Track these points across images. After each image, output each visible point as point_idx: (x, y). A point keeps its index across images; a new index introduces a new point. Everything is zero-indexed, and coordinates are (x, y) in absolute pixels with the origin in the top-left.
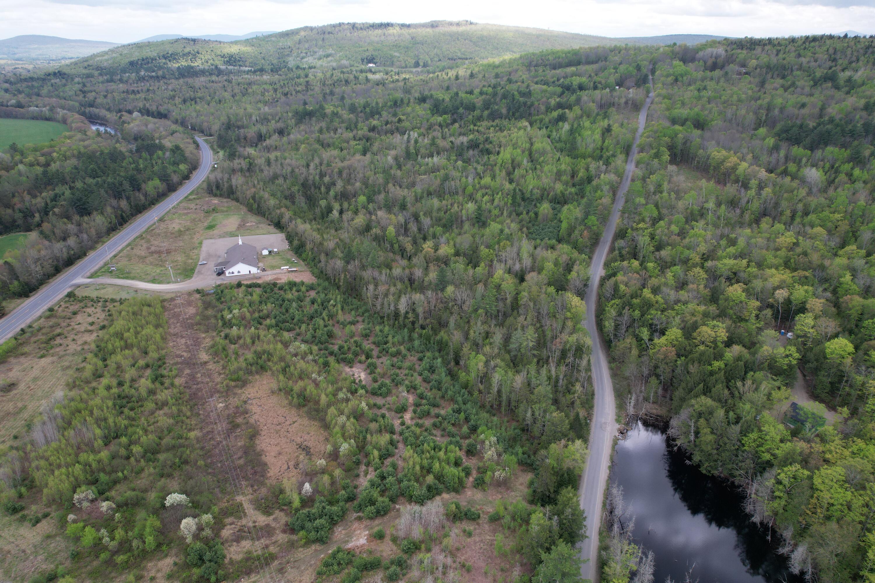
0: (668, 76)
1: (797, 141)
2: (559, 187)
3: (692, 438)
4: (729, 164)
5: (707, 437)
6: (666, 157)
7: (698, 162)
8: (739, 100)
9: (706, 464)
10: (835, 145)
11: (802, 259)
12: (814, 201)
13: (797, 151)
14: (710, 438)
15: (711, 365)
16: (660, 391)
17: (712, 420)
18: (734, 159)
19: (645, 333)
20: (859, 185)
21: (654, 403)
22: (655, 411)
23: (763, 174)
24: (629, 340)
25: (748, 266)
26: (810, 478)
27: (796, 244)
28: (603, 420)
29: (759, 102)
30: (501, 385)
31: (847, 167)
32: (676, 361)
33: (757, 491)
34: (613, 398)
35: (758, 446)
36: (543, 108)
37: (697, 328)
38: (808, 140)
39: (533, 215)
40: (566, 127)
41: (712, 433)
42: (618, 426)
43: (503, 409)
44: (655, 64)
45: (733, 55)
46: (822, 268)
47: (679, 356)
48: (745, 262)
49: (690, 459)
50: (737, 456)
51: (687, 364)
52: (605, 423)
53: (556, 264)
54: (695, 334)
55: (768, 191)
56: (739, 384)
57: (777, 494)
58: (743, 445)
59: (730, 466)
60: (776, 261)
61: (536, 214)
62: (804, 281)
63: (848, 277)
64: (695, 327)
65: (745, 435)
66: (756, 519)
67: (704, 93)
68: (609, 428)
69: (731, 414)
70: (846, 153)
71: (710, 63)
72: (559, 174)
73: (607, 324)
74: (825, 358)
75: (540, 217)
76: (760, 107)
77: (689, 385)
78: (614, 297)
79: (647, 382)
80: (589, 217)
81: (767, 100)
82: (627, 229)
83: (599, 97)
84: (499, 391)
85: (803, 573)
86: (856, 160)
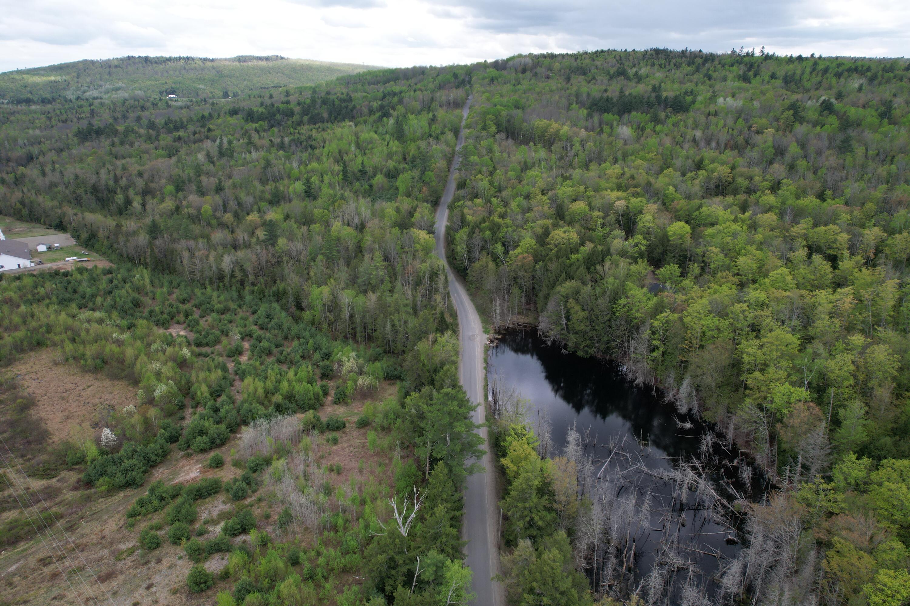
0: (484, 79)
1: (606, 110)
2: (391, 164)
3: (564, 322)
4: (552, 130)
6: (494, 129)
7: (524, 136)
8: (551, 91)
9: (584, 344)
10: (637, 110)
11: (631, 182)
12: (630, 148)
13: (607, 117)
18: (555, 126)
19: (499, 248)
20: (663, 135)
23: (583, 133)
24: (484, 260)
27: (623, 174)
28: (471, 334)
29: (568, 91)
30: (352, 309)
31: (650, 125)
32: (535, 267)
33: (635, 349)
34: (478, 316)
35: (628, 311)
36: (366, 111)
37: (549, 234)
38: (615, 109)
39: (367, 187)
40: (392, 121)
42: (486, 336)
43: (358, 335)
44: (469, 75)
45: (538, 63)
46: (649, 184)
47: (536, 262)
48: (582, 188)
49: (565, 347)
52: (473, 336)
53: (398, 210)
54: (548, 239)
55: (590, 145)
59: (605, 339)
60: (610, 185)
61: (371, 186)
62: (636, 195)
63: (672, 189)
64: (547, 233)
66: (640, 381)
67: (519, 87)
68: (478, 339)
70: (648, 117)
71: (520, 69)
72: (390, 156)
73: (459, 248)
75: (375, 188)
76: (570, 94)
78: (462, 227)
79: (509, 293)
80: (426, 173)
81: (575, 88)
82: (466, 181)
83: (421, 97)
84: (352, 316)
85: (690, 410)
86: (656, 120)
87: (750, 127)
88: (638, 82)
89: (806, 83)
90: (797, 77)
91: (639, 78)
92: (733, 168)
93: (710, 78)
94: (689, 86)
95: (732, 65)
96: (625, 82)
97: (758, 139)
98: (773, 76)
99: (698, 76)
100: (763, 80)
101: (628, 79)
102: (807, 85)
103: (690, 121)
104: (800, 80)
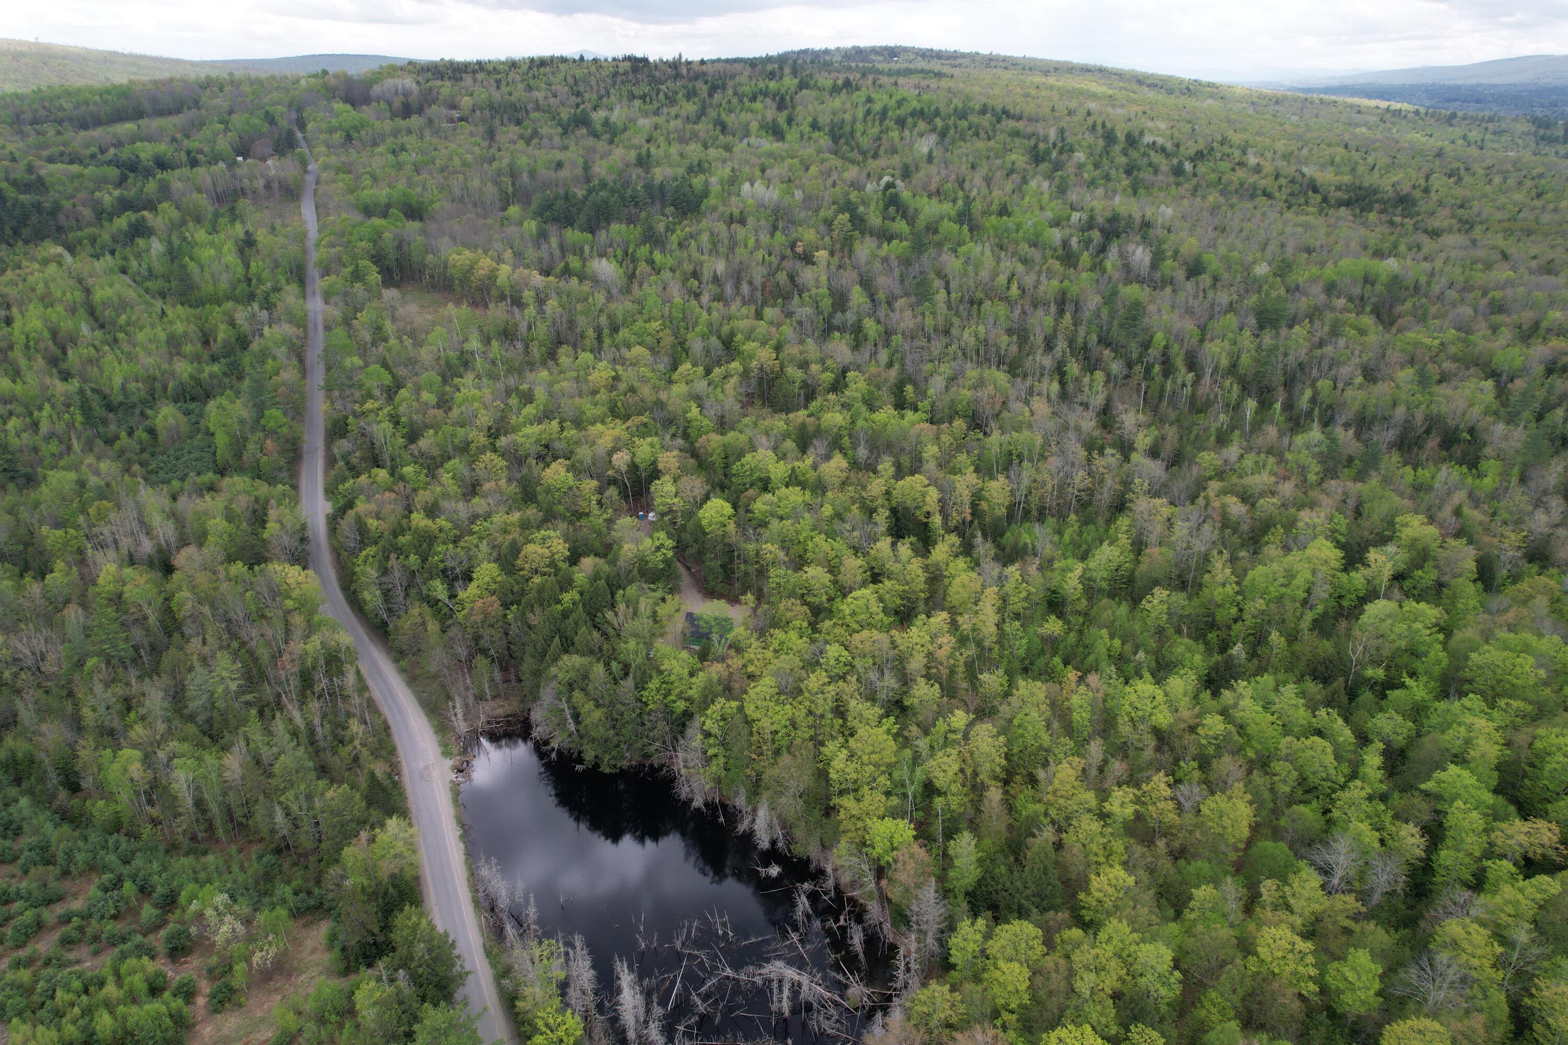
0: (332, 131)
1: (567, 221)
2: (183, 369)
3: (572, 727)
4: (481, 272)
5: (594, 715)
6: (374, 276)
7: (432, 276)
8: (465, 164)
9: (607, 757)
10: (619, 220)
11: (631, 399)
12: (620, 308)
13: (573, 235)
14: (598, 714)
15: (559, 602)
16: (498, 676)
17: (591, 687)
18: (485, 263)
19: (439, 589)
20: (666, 275)
21: (494, 698)
22: (500, 711)
23: (537, 279)
24: (416, 610)
25: (562, 429)
26: (741, 709)
27: (616, 378)
28: (422, 764)
29: (496, 165)
30: (198, 788)
31: (643, 251)
32: (505, 616)
33: (686, 761)
34: (425, 719)
35: (665, 697)
36: (87, 213)
37: (519, 552)
38: (583, 218)
39: (145, 436)
40: (157, 247)
41: (598, 706)
42: (449, 763)
43: (220, 833)
44: (299, 110)
45: (430, 89)
46: (660, 404)
47: (506, 606)
48: (555, 424)
49: (580, 761)
50: (643, 724)
51: (524, 614)
52: (426, 768)
53: (230, 517)
54: (519, 562)
55: (552, 305)
56: (609, 615)
57: (711, 752)
58: (646, 704)
59: (639, 745)
60: (599, 411)
61: (152, 432)
62: (644, 431)
63: (694, 411)
64: (515, 550)
65: (644, 689)
66: (698, 802)
67: (403, 157)
68: (436, 773)
69: (614, 664)
70: (636, 232)
71: (397, 103)
72: (174, 344)
73: (366, 595)
74: (705, 534)
75: (162, 437)
76: (499, 173)
77: (539, 646)
78: (363, 544)
79: (470, 669)
80: (267, 413)
81: (506, 161)
82: (346, 418)
83: (208, 180)
84: (199, 803)
85: (773, 842)
86: (653, 239)
87: (793, 245)
88: (611, 142)
89: (861, 140)
90: (848, 129)
91: (612, 132)
92: (778, 348)
93: (724, 128)
94: (694, 150)
95: (753, 99)
96: (590, 142)
97: (807, 275)
98: (815, 126)
99: (704, 127)
100: (802, 135)
101: (595, 135)
102: (865, 142)
103: (705, 237)
104: (852, 132)
